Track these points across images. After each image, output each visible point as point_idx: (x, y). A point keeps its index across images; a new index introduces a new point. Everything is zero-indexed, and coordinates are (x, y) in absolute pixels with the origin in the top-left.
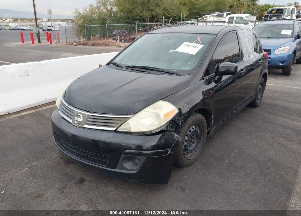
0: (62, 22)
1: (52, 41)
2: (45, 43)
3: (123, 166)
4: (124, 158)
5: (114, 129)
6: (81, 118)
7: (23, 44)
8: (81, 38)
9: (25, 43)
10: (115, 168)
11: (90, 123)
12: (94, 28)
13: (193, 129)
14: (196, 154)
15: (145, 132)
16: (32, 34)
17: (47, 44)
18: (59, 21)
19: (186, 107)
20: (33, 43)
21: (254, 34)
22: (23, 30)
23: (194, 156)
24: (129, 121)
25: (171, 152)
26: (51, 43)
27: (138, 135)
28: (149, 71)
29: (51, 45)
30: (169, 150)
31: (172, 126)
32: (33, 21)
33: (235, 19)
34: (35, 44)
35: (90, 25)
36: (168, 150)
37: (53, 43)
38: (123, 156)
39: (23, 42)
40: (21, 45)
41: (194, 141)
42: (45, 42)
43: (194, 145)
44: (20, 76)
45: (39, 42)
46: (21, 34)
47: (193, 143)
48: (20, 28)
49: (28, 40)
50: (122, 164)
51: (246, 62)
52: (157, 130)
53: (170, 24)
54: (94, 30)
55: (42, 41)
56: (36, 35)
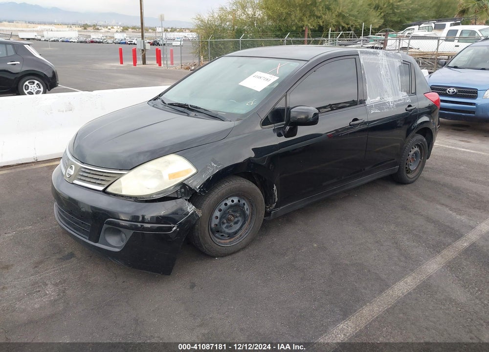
0: (190, 33)
1: (162, 62)
2: (152, 65)
3: (106, 240)
4: (107, 229)
5: (101, 188)
6: (72, 170)
7: (122, 65)
8: (202, 58)
9: (125, 64)
10: (97, 242)
11: (80, 177)
12: (223, 44)
13: (233, 201)
14: (240, 240)
15: (141, 197)
16: (134, 51)
17: (155, 66)
18: (187, 31)
19: (213, 167)
20: (135, 64)
21: (405, 62)
22: (131, 44)
23: (236, 243)
24: (122, 179)
25: (176, 229)
26: (160, 65)
27: (130, 199)
28: (189, 112)
29: (160, 68)
30: (174, 227)
31: (184, 193)
32: (150, 30)
33: (458, 35)
34: (137, 66)
35: (217, 38)
36: (172, 225)
37: (162, 65)
38: (105, 226)
39: (122, 63)
40: (118, 67)
41: (238, 221)
42: (152, 63)
43: (238, 226)
44: (59, 111)
45: (144, 63)
46: (121, 50)
47: (236, 223)
48: (128, 40)
49: (128, 60)
50: (105, 237)
51: (371, 107)
52: (157, 196)
53: (339, 40)
54: (222, 47)
55: (147, 62)
56: (141, 52)
